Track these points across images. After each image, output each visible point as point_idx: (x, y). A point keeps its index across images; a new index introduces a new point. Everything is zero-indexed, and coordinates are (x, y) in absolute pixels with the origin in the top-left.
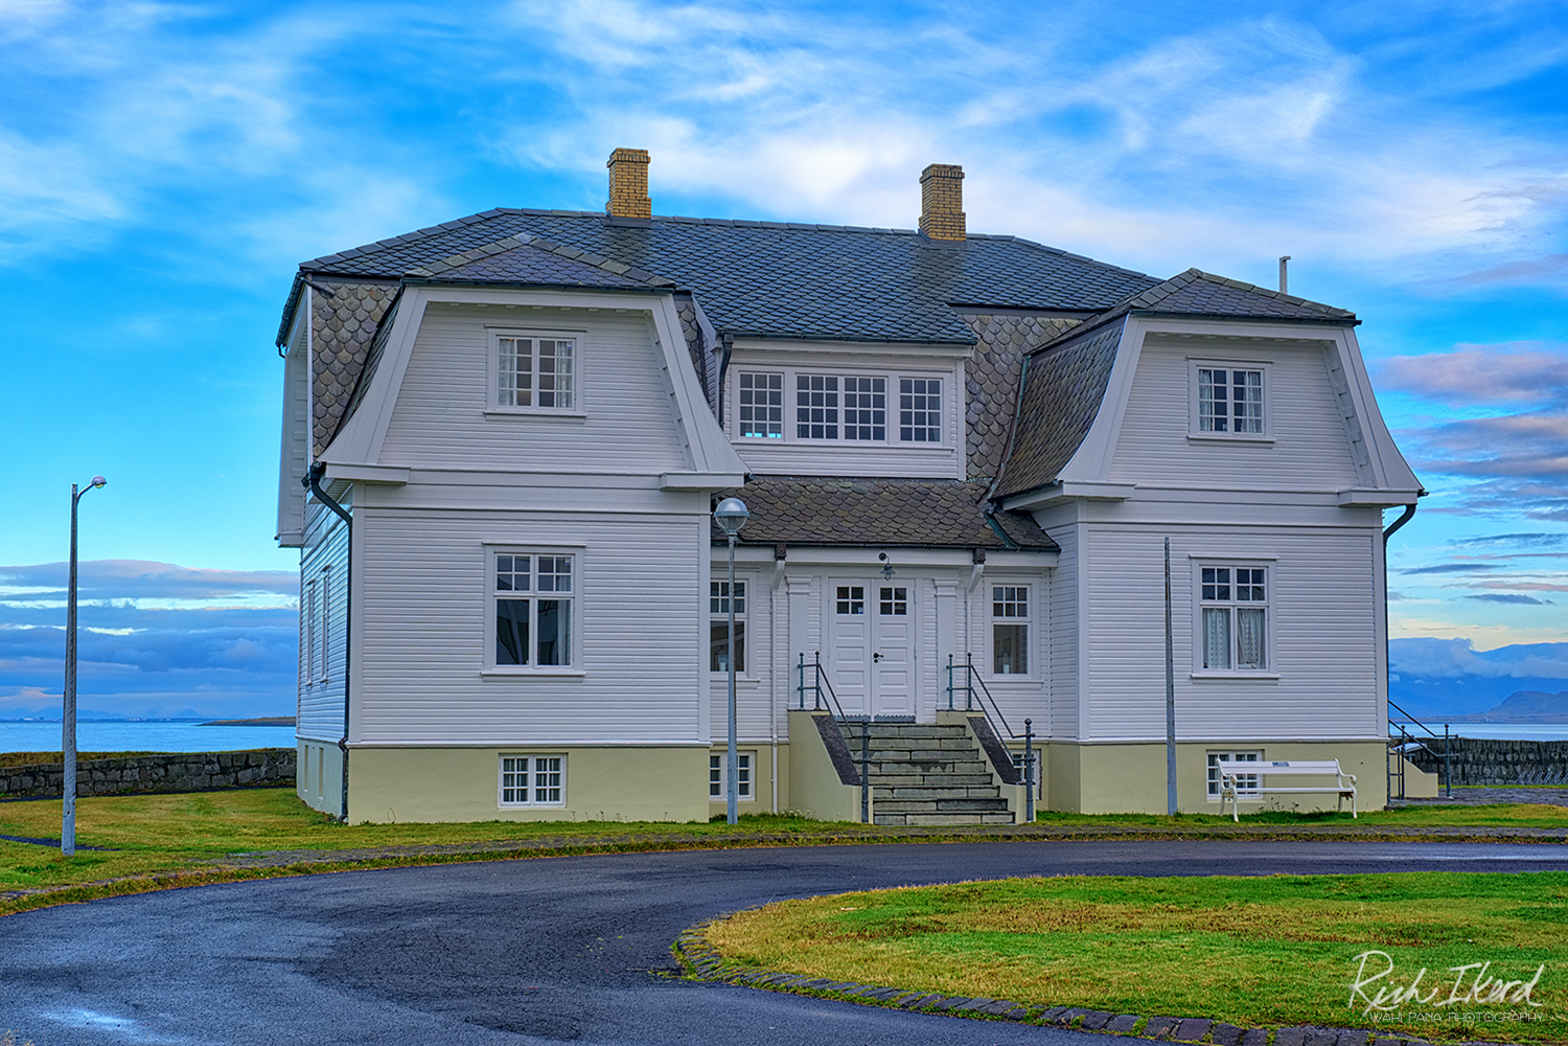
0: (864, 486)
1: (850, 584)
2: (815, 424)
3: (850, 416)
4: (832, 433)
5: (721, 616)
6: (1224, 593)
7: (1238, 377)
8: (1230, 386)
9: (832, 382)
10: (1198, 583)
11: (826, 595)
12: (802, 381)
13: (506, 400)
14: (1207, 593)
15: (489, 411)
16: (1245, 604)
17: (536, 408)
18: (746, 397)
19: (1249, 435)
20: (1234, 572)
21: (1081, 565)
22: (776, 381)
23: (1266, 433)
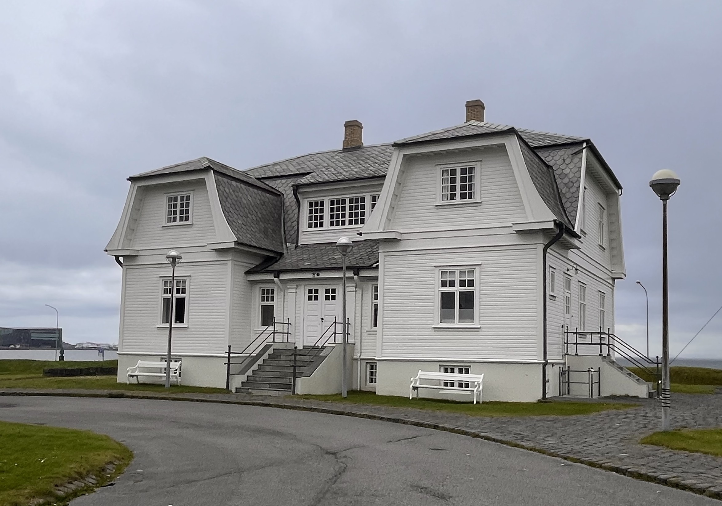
1: (313, 287)
2: (337, 220)
3: (351, 215)
4: (344, 223)
5: (266, 303)
6: (452, 284)
7: (463, 171)
8: (458, 176)
9: (344, 201)
10: (438, 279)
11: (303, 293)
12: (332, 203)
13: (169, 220)
14: (444, 284)
15: (163, 225)
16: (463, 289)
17: (178, 223)
18: (311, 212)
19: (468, 200)
20: (457, 273)
21: (380, 273)
22: (322, 204)
23: (477, 198)
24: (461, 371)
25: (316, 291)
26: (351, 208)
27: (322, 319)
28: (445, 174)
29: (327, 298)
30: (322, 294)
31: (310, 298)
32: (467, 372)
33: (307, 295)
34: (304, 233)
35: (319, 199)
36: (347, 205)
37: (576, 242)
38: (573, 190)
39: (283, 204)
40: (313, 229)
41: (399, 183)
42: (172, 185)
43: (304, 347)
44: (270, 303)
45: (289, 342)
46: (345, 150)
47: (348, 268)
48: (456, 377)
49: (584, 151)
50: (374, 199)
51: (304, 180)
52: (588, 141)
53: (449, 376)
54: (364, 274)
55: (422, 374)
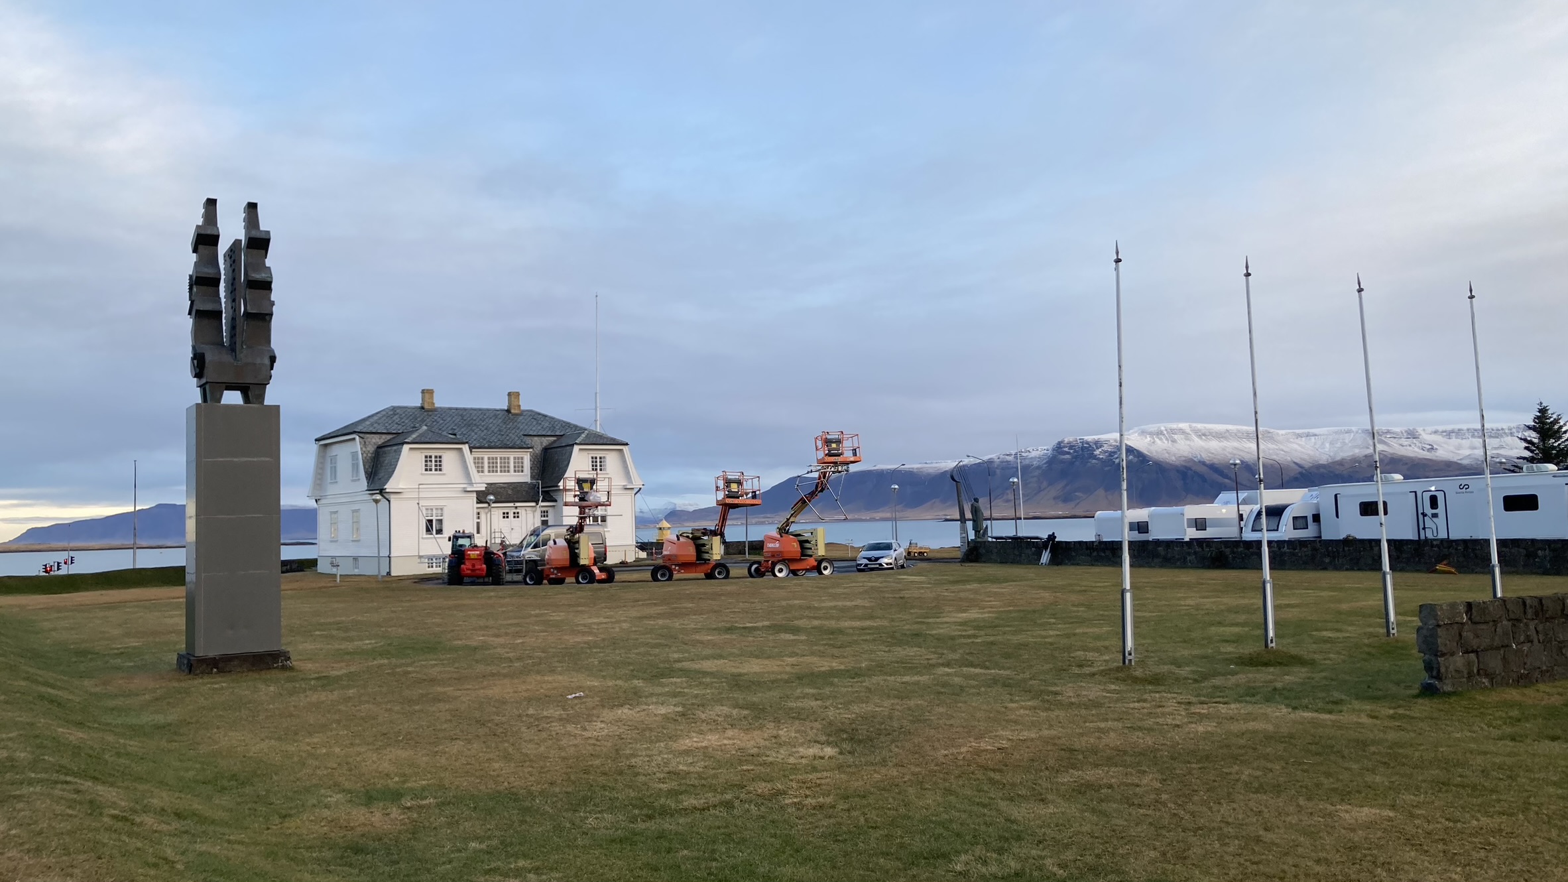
0: (505, 485)
1: (506, 511)
2: (492, 469)
3: (501, 467)
4: (497, 472)
5: (477, 520)
8: (598, 460)
9: (496, 458)
11: (500, 513)
13: (426, 470)
15: (422, 473)
17: (434, 472)
19: (602, 472)
23: (607, 471)
25: (508, 513)
26: (501, 463)
27: (513, 529)
29: (514, 517)
30: (511, 515)
31: (504, 517)
33: (502, 515)
35: (480, 456)
36: (499, 461)
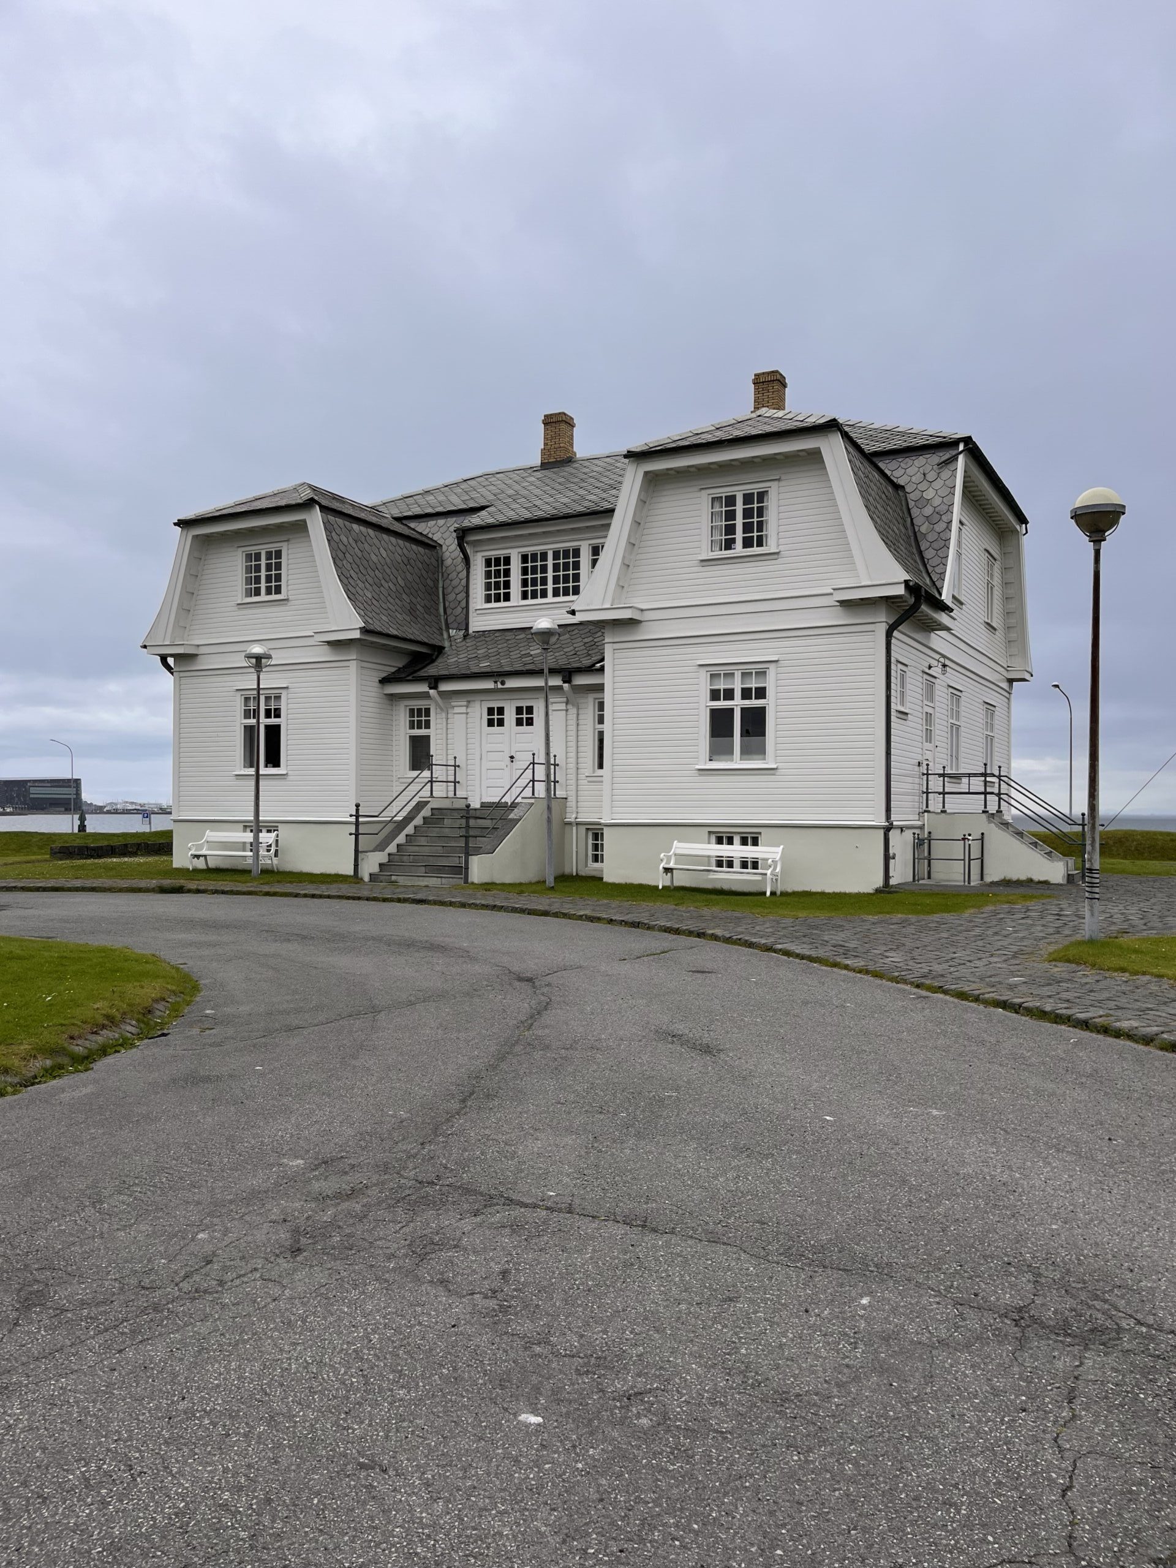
1: (496, 704)
2: (533, 589)
3: (556, 580)
4: (544, 594)
5: (417, 732)
6: (729, 694)
7: (748, 498)
8: (739, 508)
9: (544, 556)
10: (704, 687)
11: (479, 712)
12: (525, 558)
13: (249, 593)
14: (715, 695)
15: (239, 602)
16: (747, 703)
17: (263, 597)
18: (488, 575)
19: (755, 550)
20: (738, 676)
21: (607, 679)
22: (507, 561)
23: (771, 546)
24: (744, 842)
25: (501, 711)
26: (556, 568)
27: (512, 757)
28: (717, 504)
29: (519, 722)
30: (510, 716)
31: (490, 723)
32: (755, 842)
33: (485, 717)
34: (478, 612)
35: (501, 553)
36: (550, 563)
37: (943, 618)
38: (941, 526)
39: (440, 561)
40: (493, 605)
41: (637, 523)
42: (252, 532)
43: (483, 805)
44: (422, 732)
45: (458, 796)
46: (545, 466)
47: (553, 671)
48: (737, 851)
49: (961, 458)
50: (596, 551)
51: (475, 520)
52: (968, 440)
53: (725, 850)
54: (580, 680)
55: (680, 847)
